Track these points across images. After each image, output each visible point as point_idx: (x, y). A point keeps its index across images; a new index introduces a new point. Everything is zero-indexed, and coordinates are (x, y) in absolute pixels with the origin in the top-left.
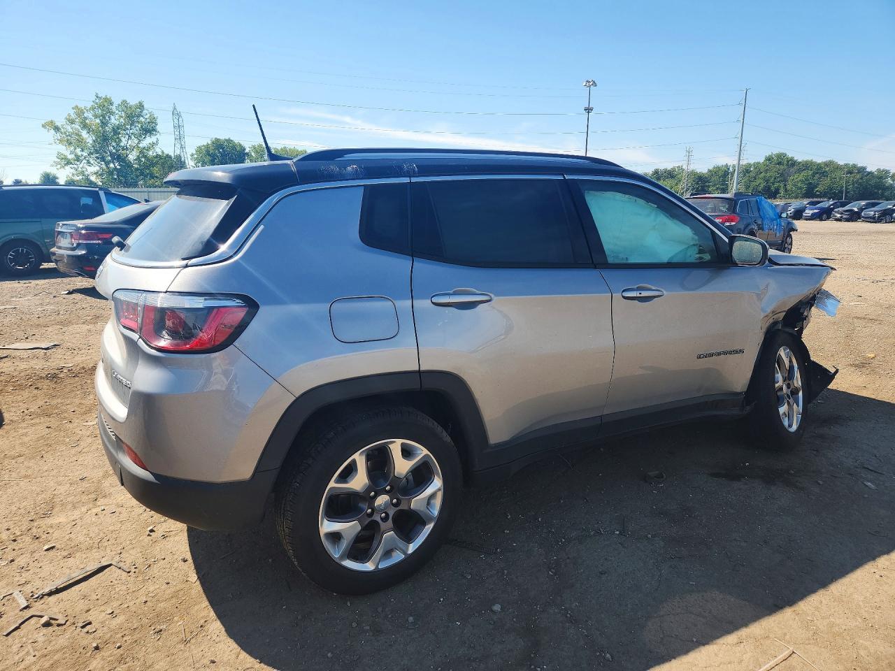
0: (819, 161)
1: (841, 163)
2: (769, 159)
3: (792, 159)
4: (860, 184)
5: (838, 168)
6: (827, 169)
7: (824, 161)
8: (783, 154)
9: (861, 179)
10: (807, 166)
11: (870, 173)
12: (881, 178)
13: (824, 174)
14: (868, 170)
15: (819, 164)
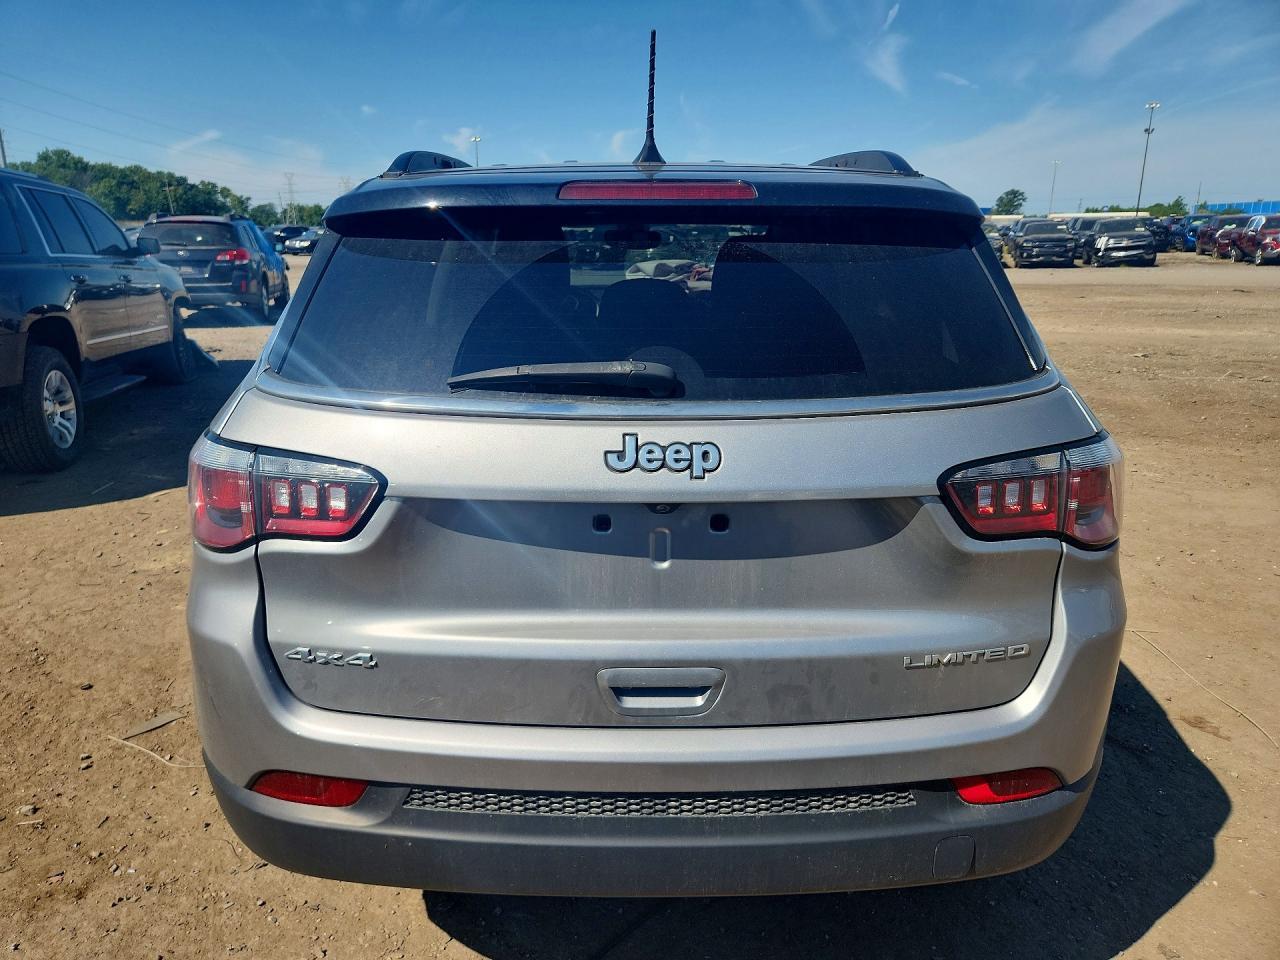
0: (121, 165)
1: (153, 169)
2: (44, 158)
3: (80, 161)
4: (186, 201)
5: (149, 177)
6: (136, 178)
7: (128, 166)
8: (65, 152)
9: (185, 193)
10: (104, 172)
11: (193, 186)
12: (209, 193)
13: (133, 185)
14: (191, 181)
15: (122, 171)
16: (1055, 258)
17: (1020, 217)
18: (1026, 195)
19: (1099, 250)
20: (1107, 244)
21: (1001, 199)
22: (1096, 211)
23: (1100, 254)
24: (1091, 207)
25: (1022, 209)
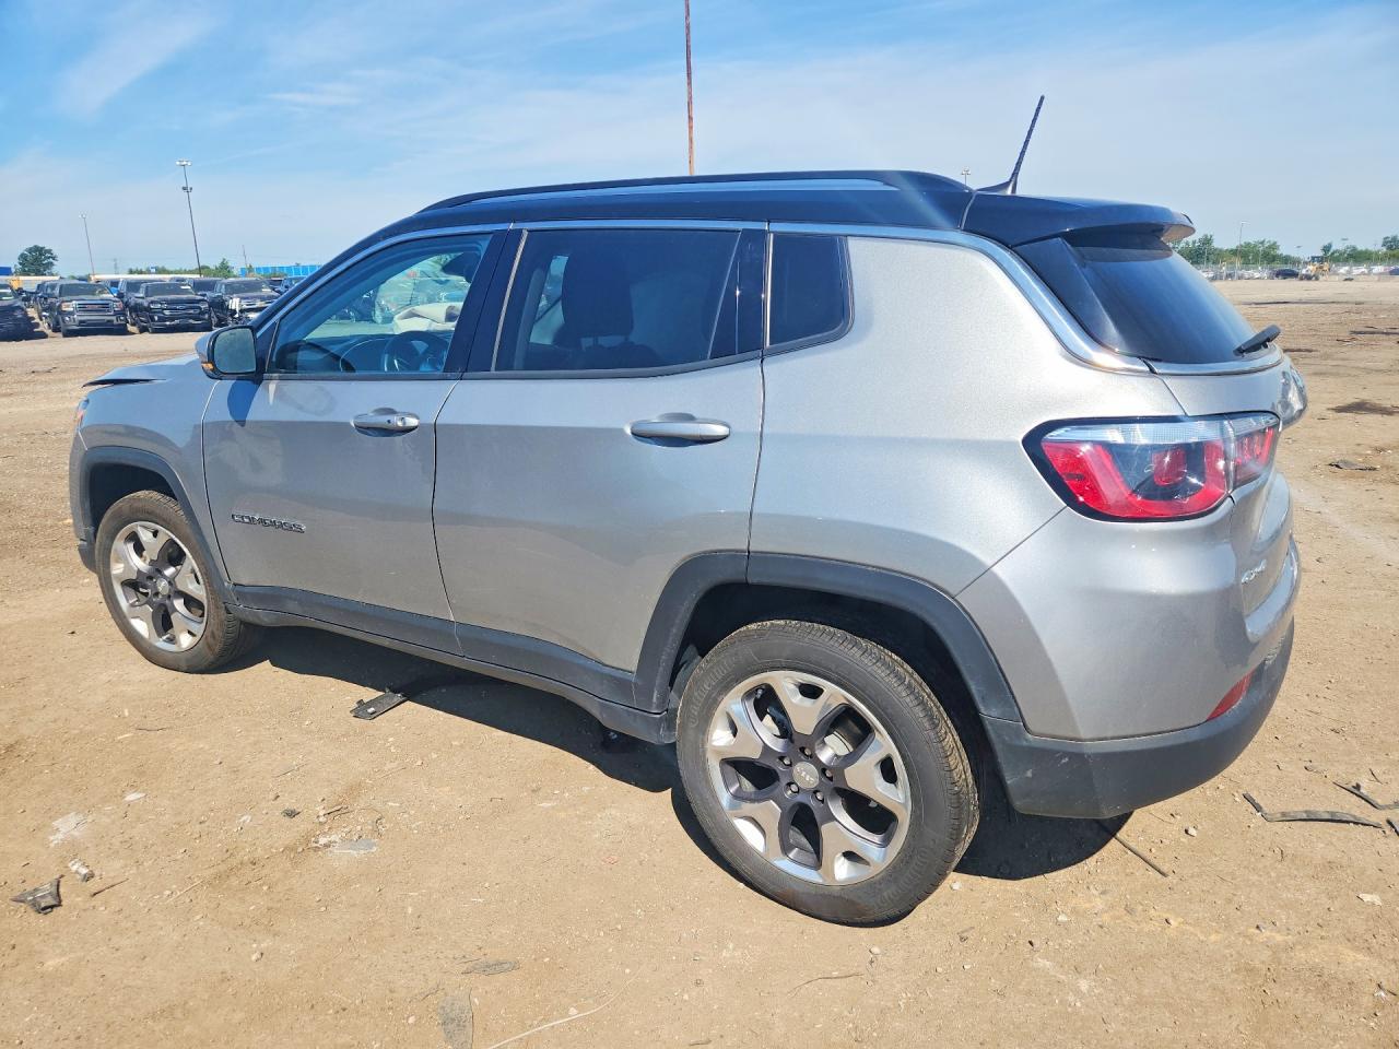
16: (192, 321)
17: (57, 278)
18: (55, 252)
19: (234, 312)
20: (240, 305)
21: (23, 256)
22: (141, 272)
23: (237, 316)
24: (134, 268)
25: (54, 269)
